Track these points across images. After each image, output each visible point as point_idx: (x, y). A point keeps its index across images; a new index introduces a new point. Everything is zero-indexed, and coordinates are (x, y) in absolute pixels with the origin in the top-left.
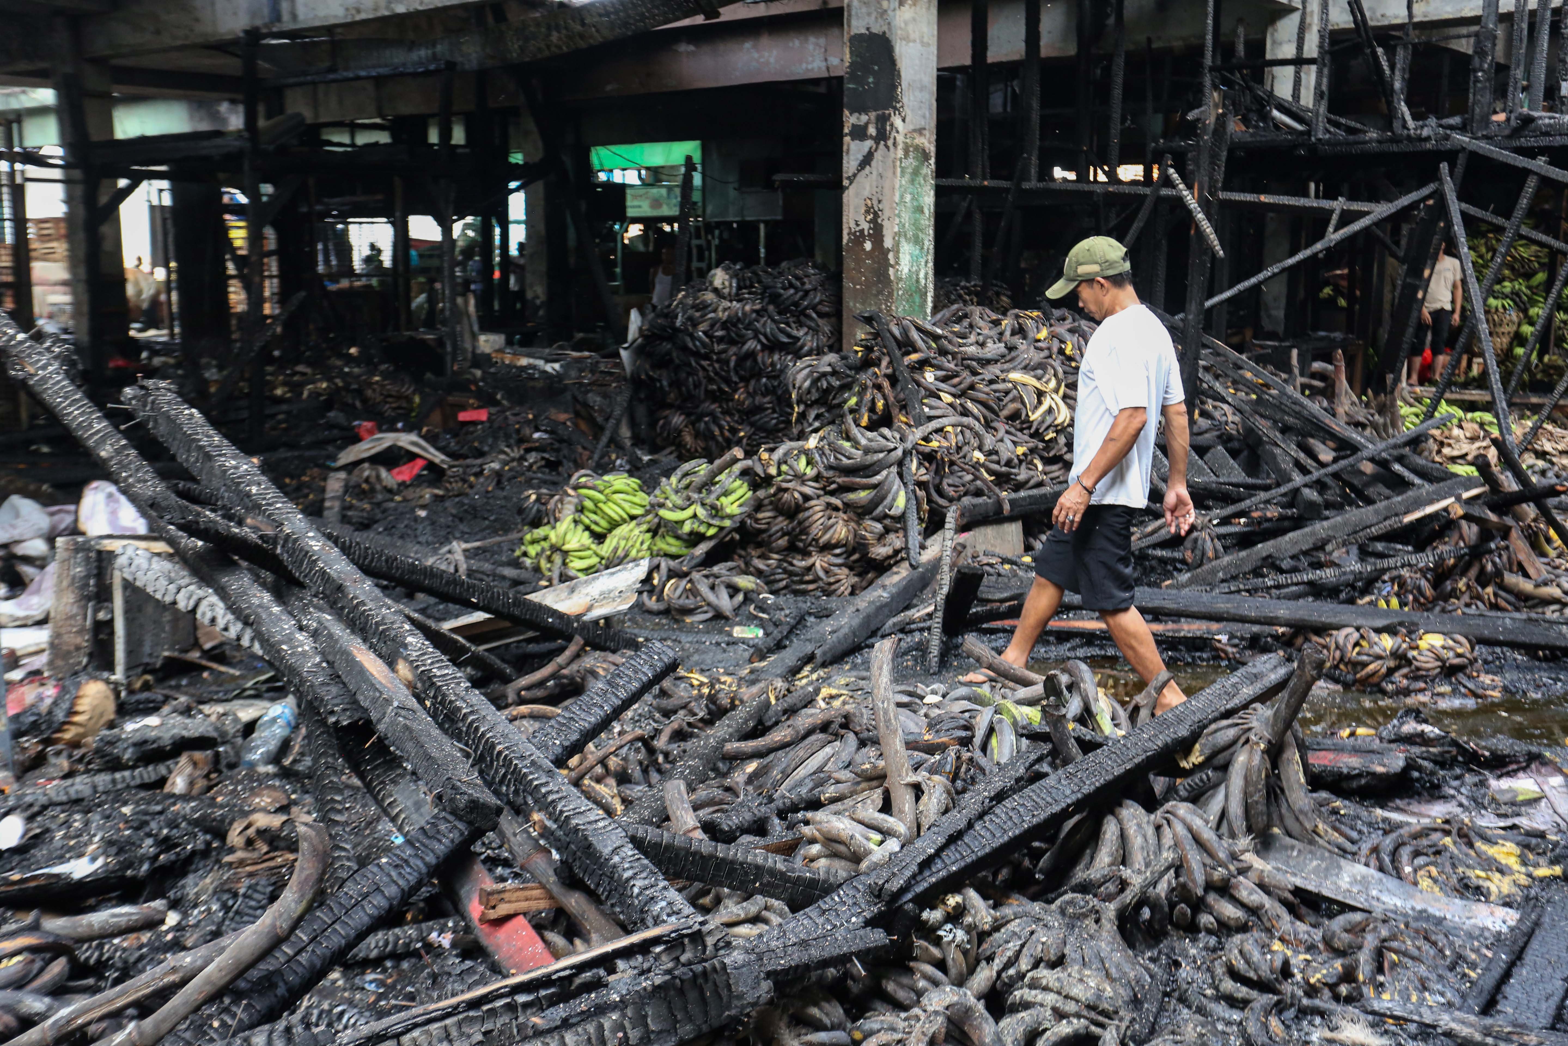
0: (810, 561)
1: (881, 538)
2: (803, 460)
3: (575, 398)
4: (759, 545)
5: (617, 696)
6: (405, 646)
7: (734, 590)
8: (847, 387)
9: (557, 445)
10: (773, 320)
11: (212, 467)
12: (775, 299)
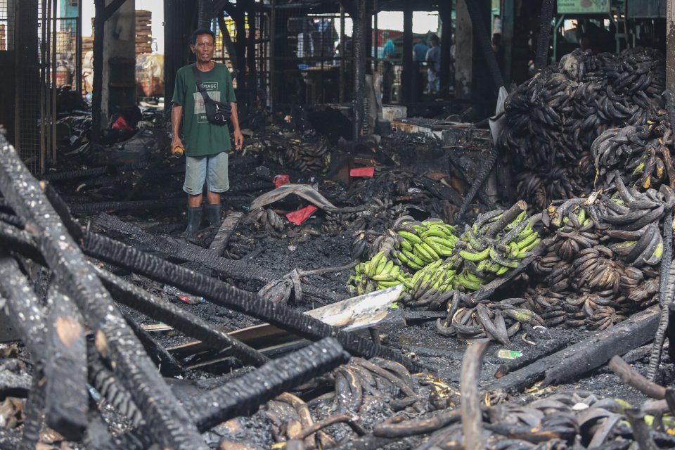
0: (581, 300)
1: (640, 283)
2: (582, 214)
3: (451, 160)
4: (546, 285)
5: (279, 377)
6: (104, 321)
7: (510, 320)
8: (637, 155)
9: (428, 199)
10: (610, 99)
11: (11, 187)
12: (612, 80)
